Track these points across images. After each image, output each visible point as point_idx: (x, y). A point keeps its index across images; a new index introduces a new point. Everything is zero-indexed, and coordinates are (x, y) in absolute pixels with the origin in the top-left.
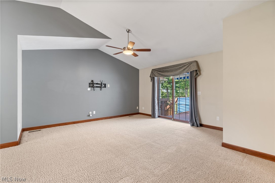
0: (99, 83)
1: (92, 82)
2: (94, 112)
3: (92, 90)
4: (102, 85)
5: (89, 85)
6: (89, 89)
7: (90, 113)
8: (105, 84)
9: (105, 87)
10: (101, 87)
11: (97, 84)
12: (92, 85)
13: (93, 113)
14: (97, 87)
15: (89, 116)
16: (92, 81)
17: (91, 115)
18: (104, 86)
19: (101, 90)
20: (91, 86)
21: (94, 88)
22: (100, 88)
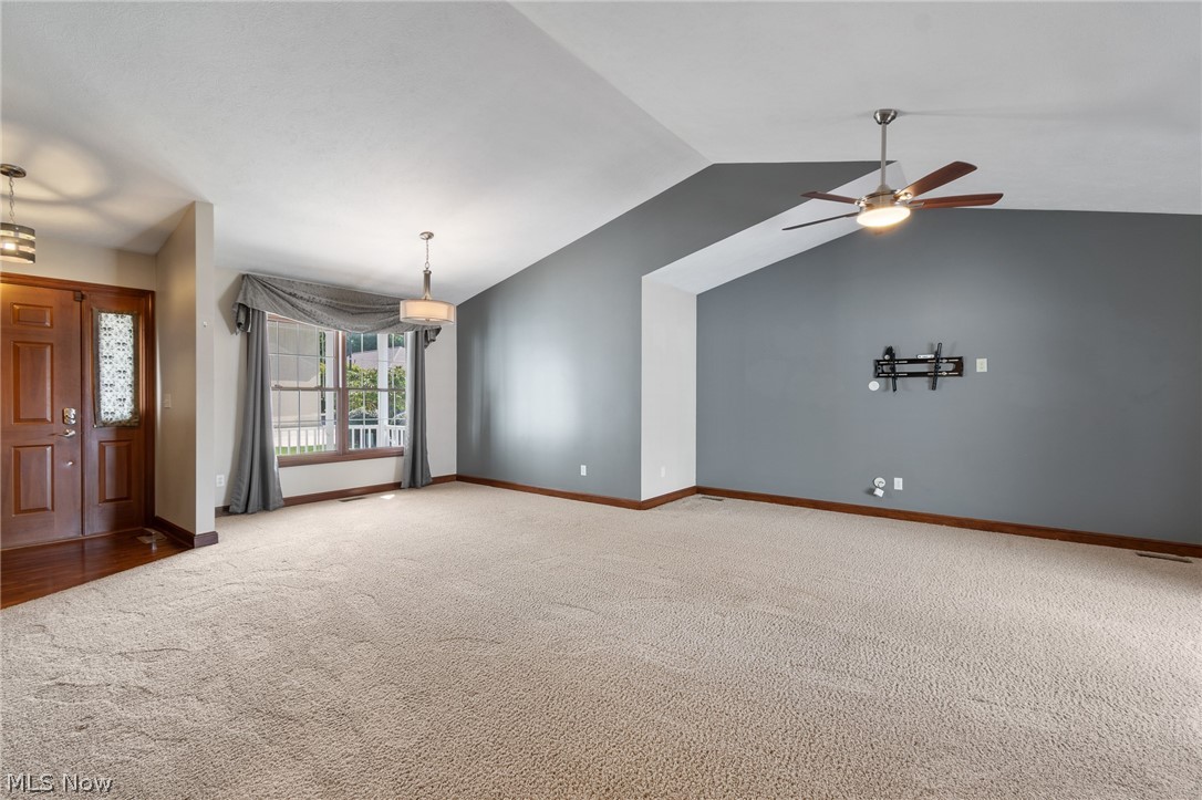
0: (922, 357)
1: (887, 357)
2: (898, 484)
3: (887, 389)
4: (937, 367)
5: (873, 369)
6: (874, 385)
7: (880, 481)
8: (960, 358)
9: (960, 375)
10: (934, 376)
11: (911, 361)
12: (886, 369)
13: (890, 483)
14: (911, 375)
15: (871, 492)
16: (889, 351)
17: (879, 492)
18: (951, 367)
19: (934, 388)
20: (883, 372)
21: (894, 378)
22: (927, 378)
